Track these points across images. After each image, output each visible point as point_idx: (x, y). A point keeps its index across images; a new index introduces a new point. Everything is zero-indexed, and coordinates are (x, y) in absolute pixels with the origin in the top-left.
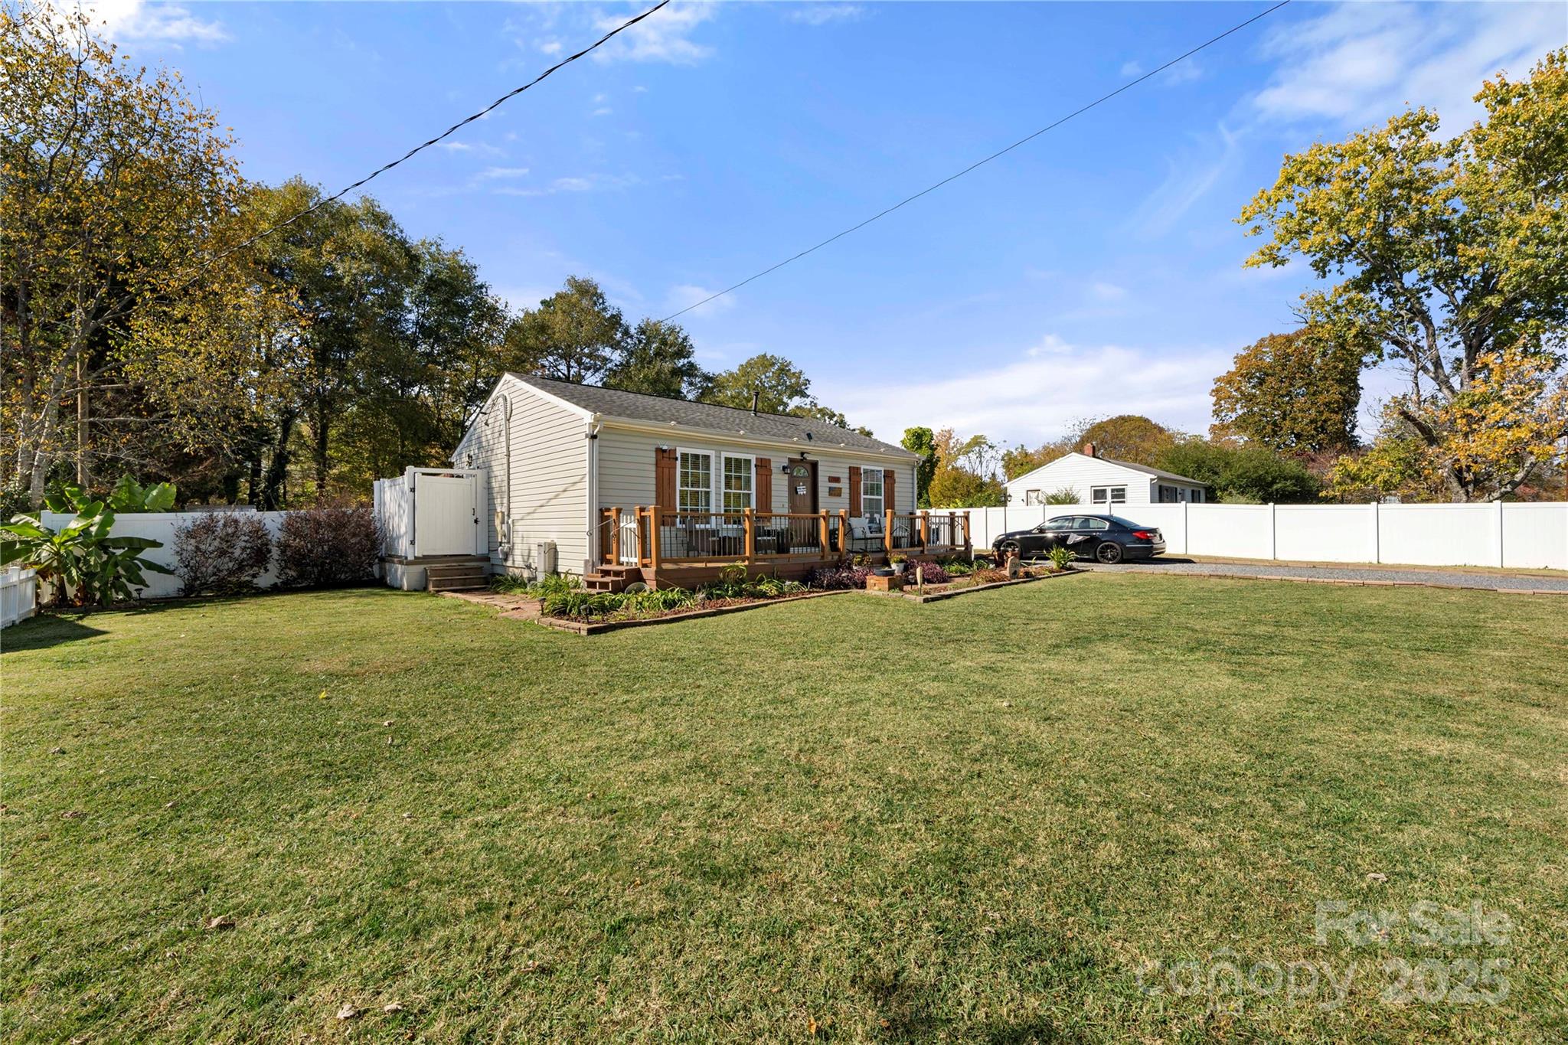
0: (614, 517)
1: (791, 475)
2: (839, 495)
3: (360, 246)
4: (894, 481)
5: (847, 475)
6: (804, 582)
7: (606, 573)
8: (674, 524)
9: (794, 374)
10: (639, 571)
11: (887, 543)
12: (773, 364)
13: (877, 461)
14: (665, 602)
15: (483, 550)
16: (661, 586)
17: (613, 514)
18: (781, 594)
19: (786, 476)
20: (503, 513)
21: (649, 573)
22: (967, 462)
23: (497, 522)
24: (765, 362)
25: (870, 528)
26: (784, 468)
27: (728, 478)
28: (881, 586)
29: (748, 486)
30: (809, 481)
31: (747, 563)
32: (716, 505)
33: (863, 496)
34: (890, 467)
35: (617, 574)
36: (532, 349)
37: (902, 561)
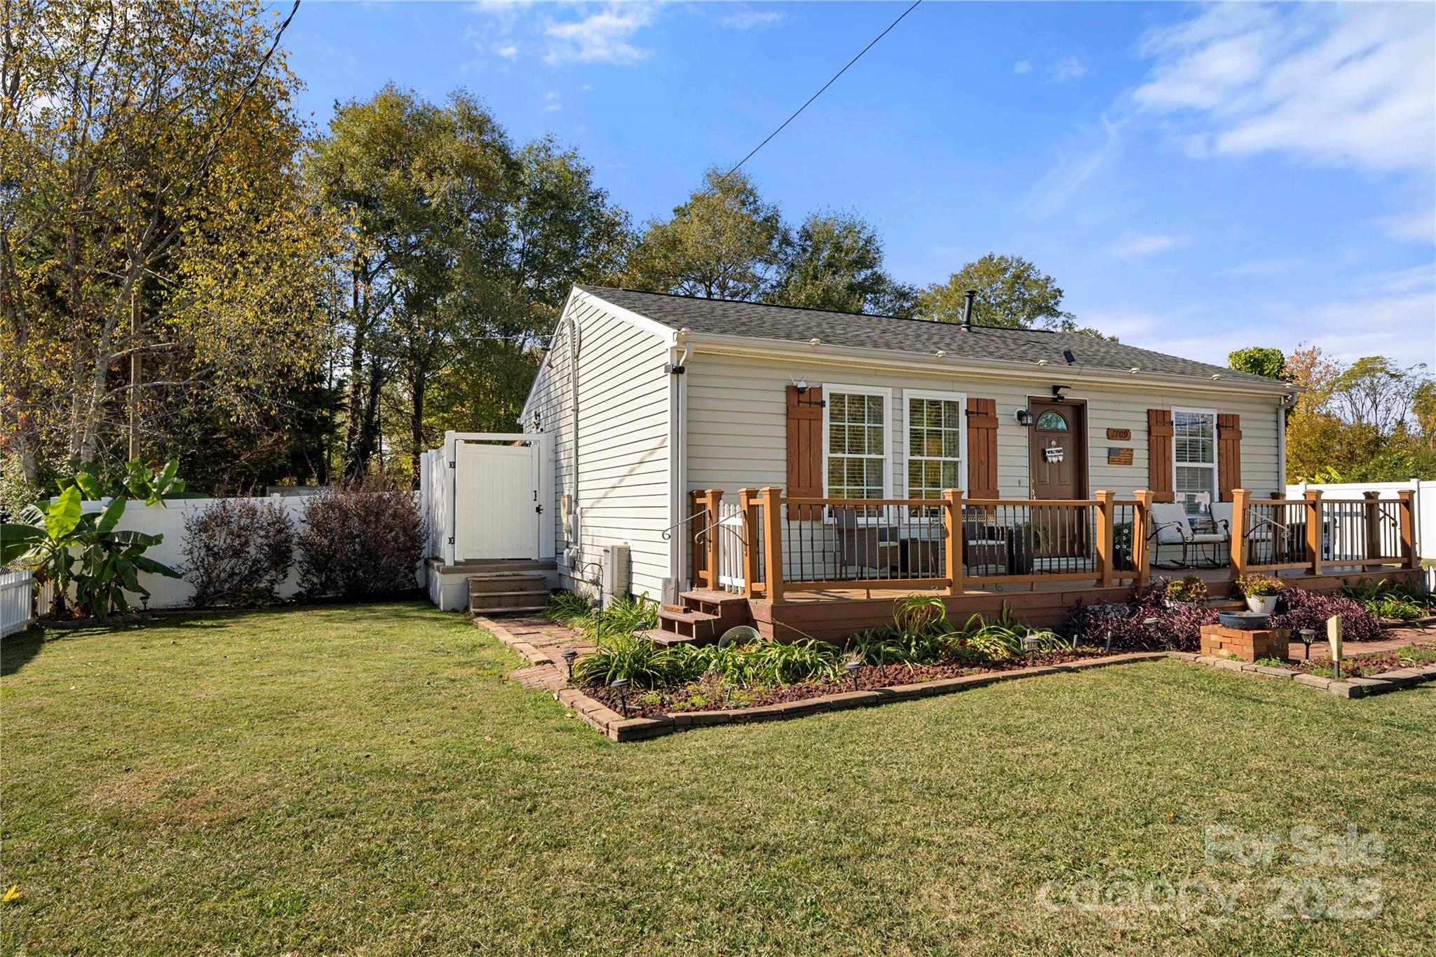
0: (709, 507)
1: (1034, 430)
2: (1129, 462)
3: (451, 158)
4: (1239, 435)
5: (1144, 426)
6: (1064, 632)
7: (692, 605)
8: (818, 517)
9: (1036, 282)
10: (744, 604)
11: (1237, 553)
12: (1005, 270)
13: (1204, 398)
14: (786, 665)
15: (547, 553)
16: (783, 637)
17: (708, 500)
18: (1016, 658)
19: (1025, 431)
20: (569, 497)
21: (762, 609)
22: (1347, 405)
23: (564, 511)
24: (991, 268)
25: (1192, 522)
26: (1021, 415)
27: (916, 436)
28: (1236, 650)
29: (954, 451)
30: (1069, 440)
31: (947, 592)
32: (895, 484)
33: (1175, 464)
34: (1229, 409)
35: (710, 607)
36: (662, 273)
37: (1271, 591)
